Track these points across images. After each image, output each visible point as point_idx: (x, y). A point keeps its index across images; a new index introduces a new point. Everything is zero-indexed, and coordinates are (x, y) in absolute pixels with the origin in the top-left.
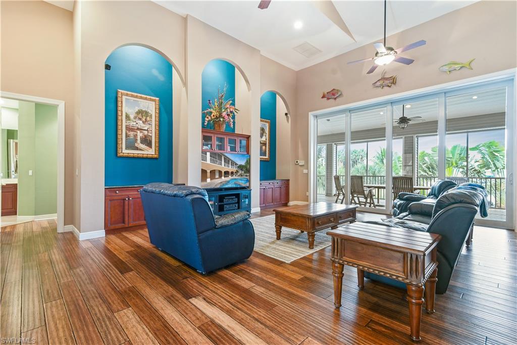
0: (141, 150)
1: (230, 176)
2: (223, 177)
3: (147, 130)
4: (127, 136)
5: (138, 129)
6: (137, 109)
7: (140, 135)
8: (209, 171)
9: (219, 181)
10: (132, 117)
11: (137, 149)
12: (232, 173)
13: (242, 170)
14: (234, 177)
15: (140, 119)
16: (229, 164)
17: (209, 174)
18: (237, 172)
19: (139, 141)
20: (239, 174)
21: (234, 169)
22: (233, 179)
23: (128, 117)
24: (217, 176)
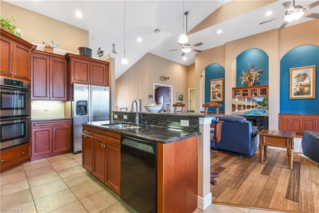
0: (217, 99)
1: (251, 109)
2: (246, 109)
3: (219, 92)
4: (213, 95)
5: (216, 92)
6: (216, 85)
7: (217, 93)
8: (237, 105)
9: (244, 111)
10: (214, 88)
11: (216, 99)
12: (253, 107)
13: (260, 105)
14: (254, 109)
15: (217, 88)
16: (250, 101)
17: (237, 107)
18: (256, 106)
19: (216, 96)
20: (258, 107)
21: (254, 104)
22: (253, 110)
23: (213, 88)
24: (242, 108)
